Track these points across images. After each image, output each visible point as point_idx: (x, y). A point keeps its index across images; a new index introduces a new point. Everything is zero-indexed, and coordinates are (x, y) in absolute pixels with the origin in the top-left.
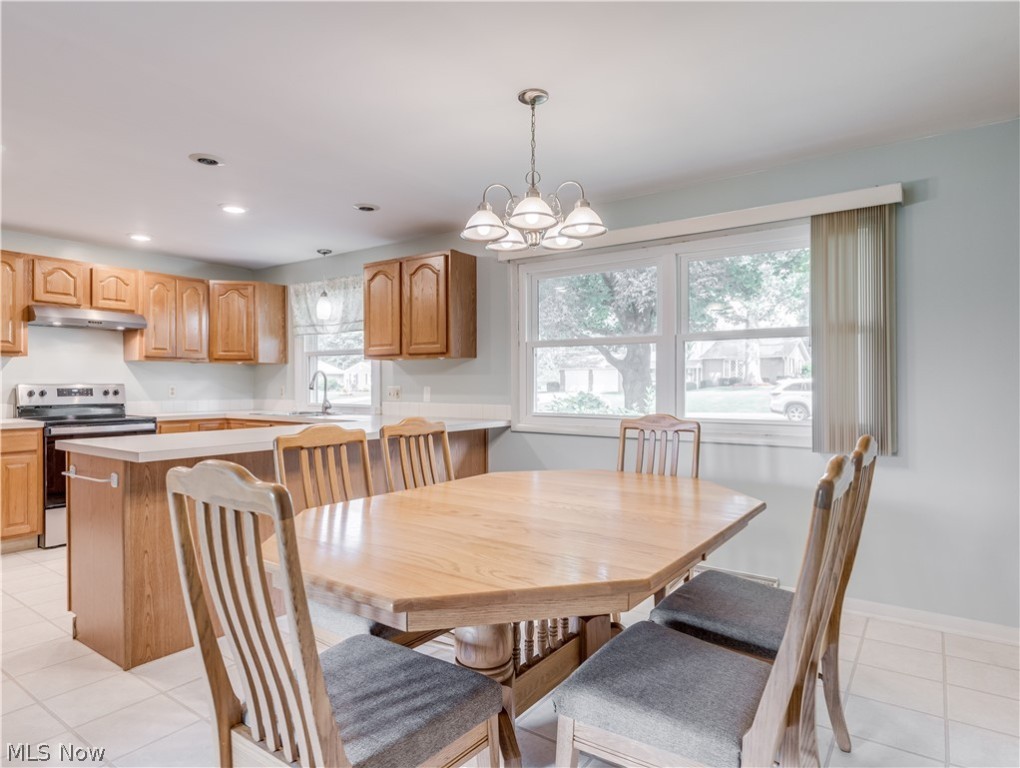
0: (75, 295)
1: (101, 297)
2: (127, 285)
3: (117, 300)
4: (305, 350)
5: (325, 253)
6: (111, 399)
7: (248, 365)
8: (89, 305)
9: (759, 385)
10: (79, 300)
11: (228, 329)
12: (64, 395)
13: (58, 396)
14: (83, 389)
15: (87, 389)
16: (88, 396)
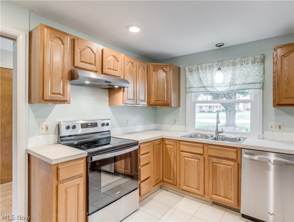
0: (95, 65)
1: (107, 68)
2: (118, 61)
3: (114, 70)
4: (193, 101)
5: (220, 46)
6: (106, 128)
7: (153, 107)
8: (101, 72)
9: (243, 111)
10: (97, 68)
11: (157, 89)
12: (84, 127)
13: (81, 128)
14: (93, 123)
15: (95, 123)
16: (95, 127)
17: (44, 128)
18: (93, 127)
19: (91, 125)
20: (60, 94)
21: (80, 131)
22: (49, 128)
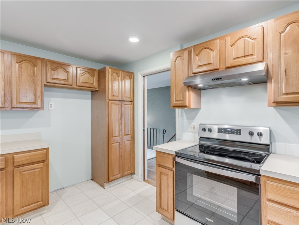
1: (233, 58)
3: (245, 56)
10: (216, 66)
12: (222, 132)
13: (218, 133)
14: (234, 129)
15: (237, 129)
16: (237, 134)
17: (192, 128)
18: (233, 134)
19: (231, 131)
20: (181, 100)
21: (215, 135)
22: (195, 128)
